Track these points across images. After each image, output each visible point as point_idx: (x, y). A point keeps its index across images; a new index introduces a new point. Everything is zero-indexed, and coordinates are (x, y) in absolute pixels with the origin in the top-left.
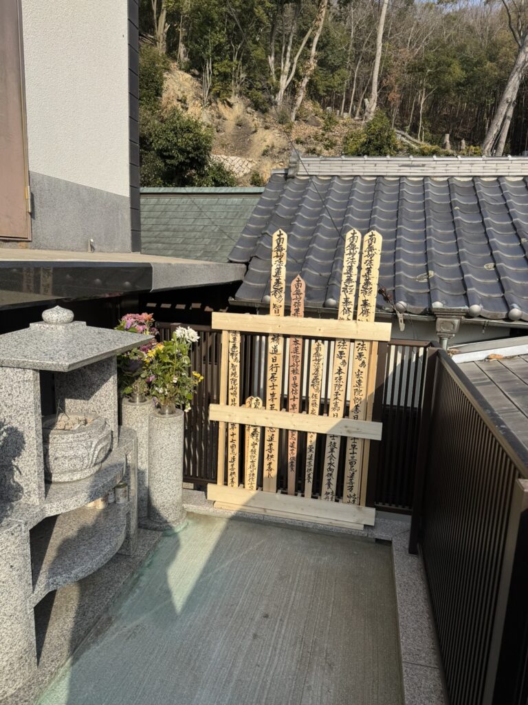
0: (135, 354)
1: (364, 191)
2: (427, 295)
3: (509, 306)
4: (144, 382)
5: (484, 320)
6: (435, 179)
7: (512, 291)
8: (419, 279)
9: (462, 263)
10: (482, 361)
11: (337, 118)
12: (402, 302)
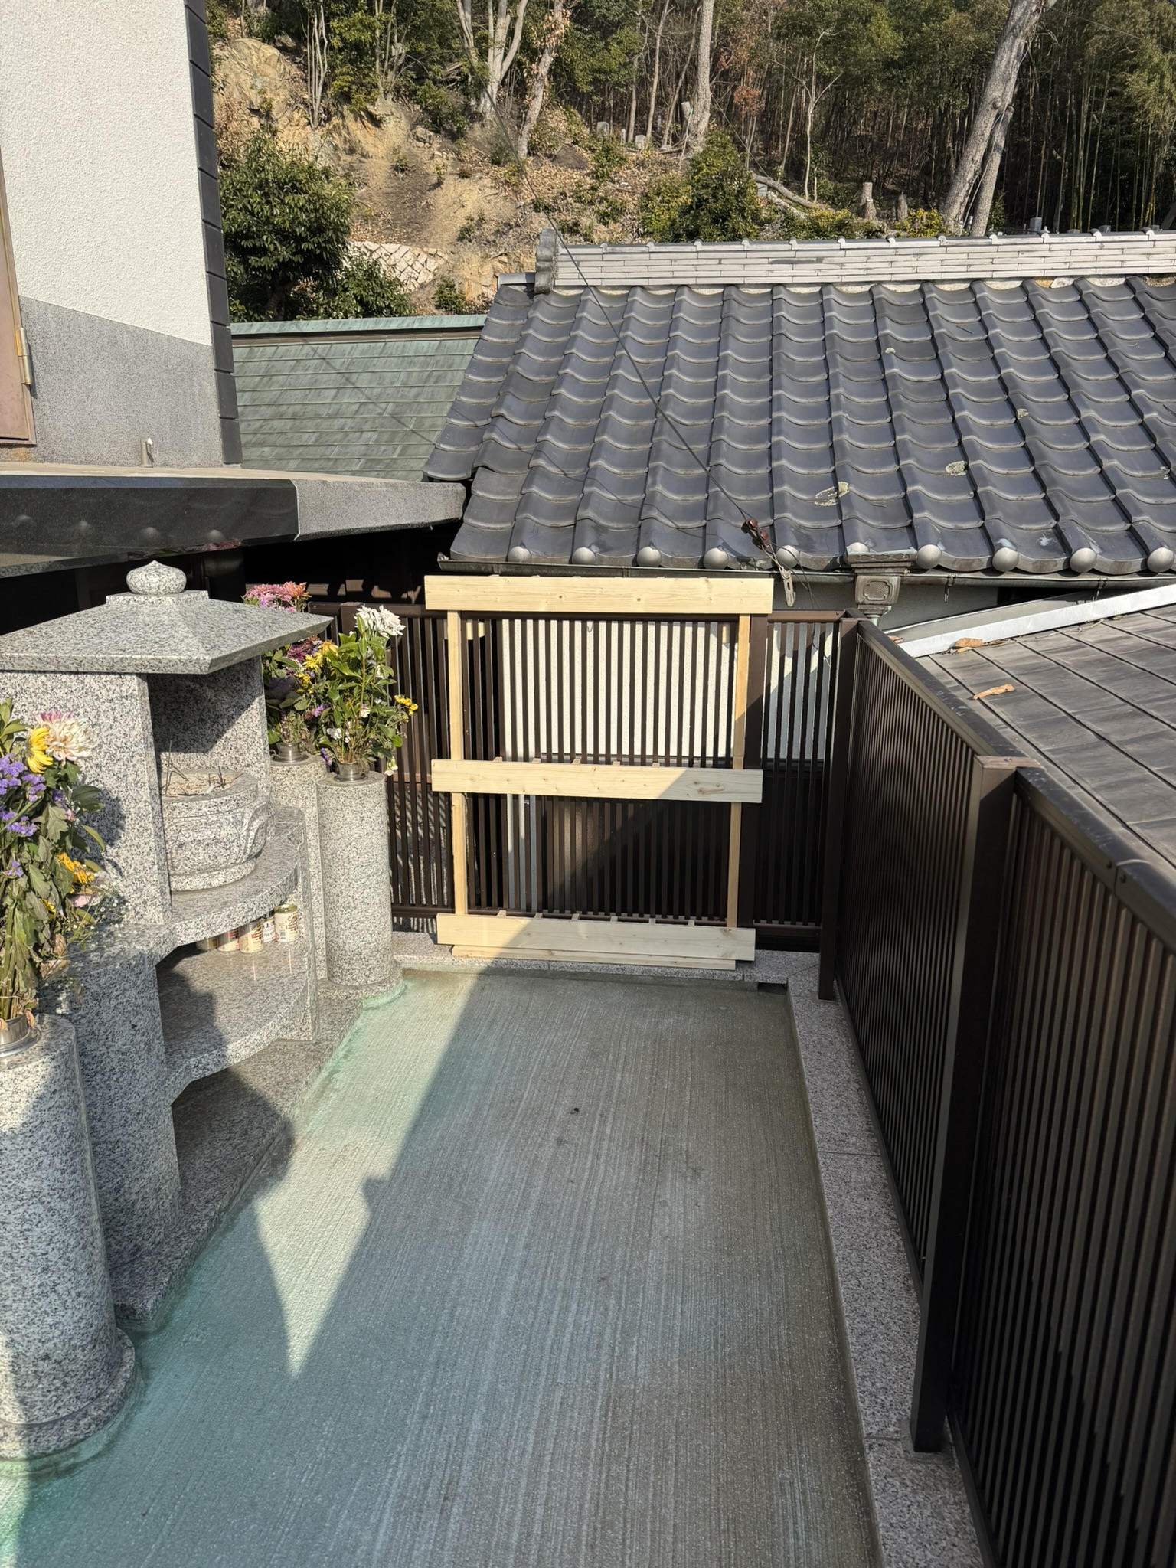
0: (280, 665)
1: (697, 319)
2: (836, 531)
3: (994, 543)
4: (301, 720)
5: (946, 575)
6: (844, 289)
7: (1000, 515)
8: (820, 501)
9: (902, 463)
10: (944, 653)
11: (621, 149)
12: (789, 548)
